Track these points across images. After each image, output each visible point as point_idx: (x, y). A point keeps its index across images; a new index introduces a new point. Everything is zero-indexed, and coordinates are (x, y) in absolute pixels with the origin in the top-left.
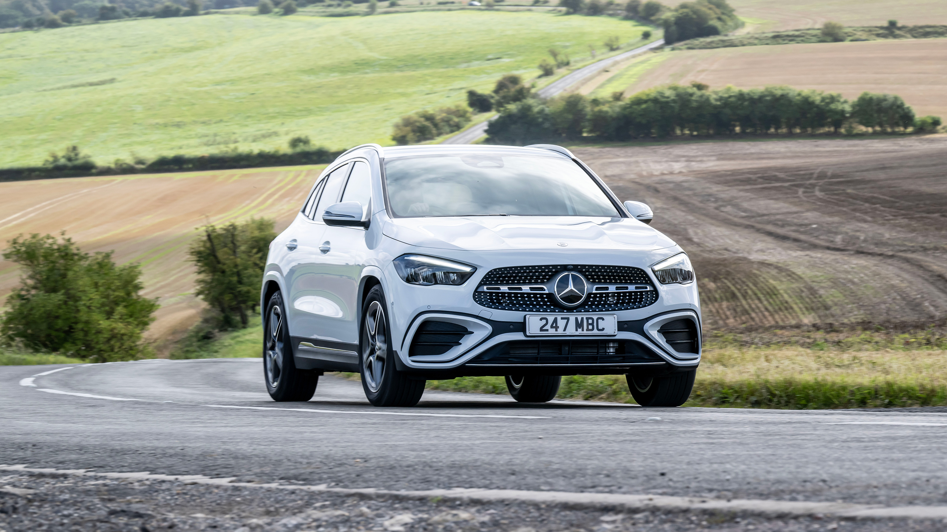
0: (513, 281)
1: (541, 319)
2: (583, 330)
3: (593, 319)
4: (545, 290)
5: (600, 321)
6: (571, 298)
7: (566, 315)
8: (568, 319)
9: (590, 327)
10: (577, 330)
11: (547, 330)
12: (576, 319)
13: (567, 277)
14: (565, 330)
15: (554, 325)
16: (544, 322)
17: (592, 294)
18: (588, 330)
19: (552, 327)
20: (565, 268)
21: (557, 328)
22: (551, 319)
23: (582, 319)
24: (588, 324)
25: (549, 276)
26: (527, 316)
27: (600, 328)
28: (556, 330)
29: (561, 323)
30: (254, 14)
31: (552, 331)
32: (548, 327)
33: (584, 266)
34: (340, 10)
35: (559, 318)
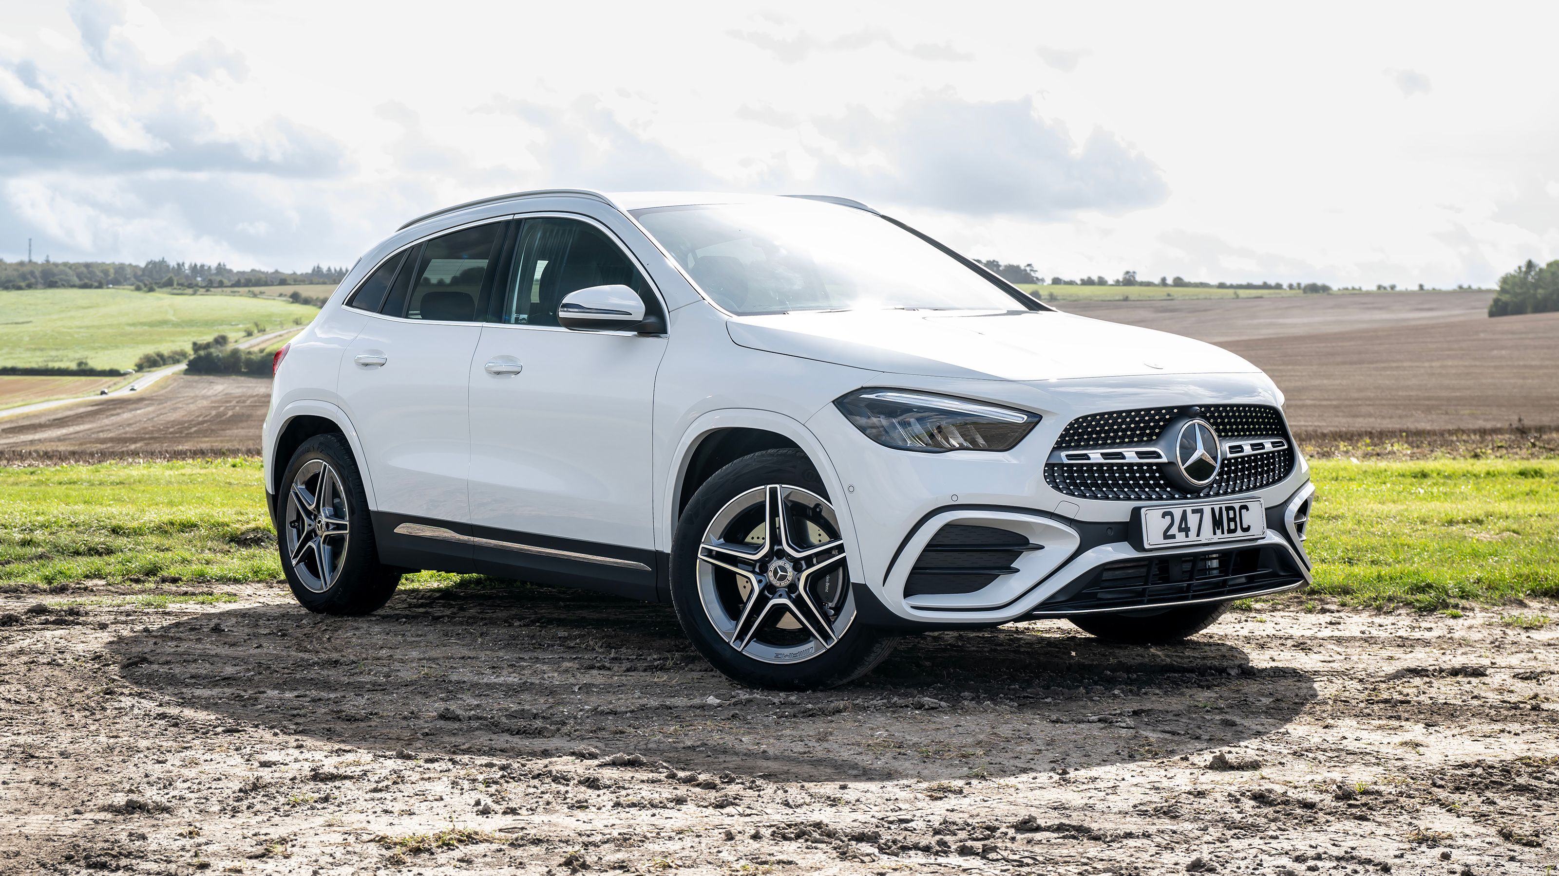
0: (1105, 440)
1: (1163, 516)
2: (1223, 533)
3: (1233, 508)
4: (1159, 456)
5: (1244, 511)
6: (1201, 469)
7: (1197, 503)
8: (1201, 511)
9: (1232, 526)
10: (1215, 533)
11: (1173, 537)
12: (1213, 509)
13: (1191, 430)
14: (1198, 535)
15: (1183, 526)
16: (1168, 518)
17: (1226, 459)
18: (1230, 531)
19: (1180, 530)
20: (1185, 412)
21: (1186, 530)
22: (1177, 513)
23: (1221, 508)
24: (1229, 520)
25: (1161, 427)
26: (1143, 510)
27: (1245, 526)
28: (1187, 536)
29: (1193, 520)
30: (132, 290)
31: (1181, 538)
32: (1174, 530)
33: (1208, 407)
34: (179, 291)
35: (1189, 511)
